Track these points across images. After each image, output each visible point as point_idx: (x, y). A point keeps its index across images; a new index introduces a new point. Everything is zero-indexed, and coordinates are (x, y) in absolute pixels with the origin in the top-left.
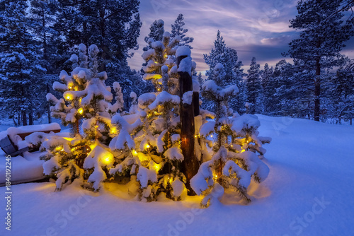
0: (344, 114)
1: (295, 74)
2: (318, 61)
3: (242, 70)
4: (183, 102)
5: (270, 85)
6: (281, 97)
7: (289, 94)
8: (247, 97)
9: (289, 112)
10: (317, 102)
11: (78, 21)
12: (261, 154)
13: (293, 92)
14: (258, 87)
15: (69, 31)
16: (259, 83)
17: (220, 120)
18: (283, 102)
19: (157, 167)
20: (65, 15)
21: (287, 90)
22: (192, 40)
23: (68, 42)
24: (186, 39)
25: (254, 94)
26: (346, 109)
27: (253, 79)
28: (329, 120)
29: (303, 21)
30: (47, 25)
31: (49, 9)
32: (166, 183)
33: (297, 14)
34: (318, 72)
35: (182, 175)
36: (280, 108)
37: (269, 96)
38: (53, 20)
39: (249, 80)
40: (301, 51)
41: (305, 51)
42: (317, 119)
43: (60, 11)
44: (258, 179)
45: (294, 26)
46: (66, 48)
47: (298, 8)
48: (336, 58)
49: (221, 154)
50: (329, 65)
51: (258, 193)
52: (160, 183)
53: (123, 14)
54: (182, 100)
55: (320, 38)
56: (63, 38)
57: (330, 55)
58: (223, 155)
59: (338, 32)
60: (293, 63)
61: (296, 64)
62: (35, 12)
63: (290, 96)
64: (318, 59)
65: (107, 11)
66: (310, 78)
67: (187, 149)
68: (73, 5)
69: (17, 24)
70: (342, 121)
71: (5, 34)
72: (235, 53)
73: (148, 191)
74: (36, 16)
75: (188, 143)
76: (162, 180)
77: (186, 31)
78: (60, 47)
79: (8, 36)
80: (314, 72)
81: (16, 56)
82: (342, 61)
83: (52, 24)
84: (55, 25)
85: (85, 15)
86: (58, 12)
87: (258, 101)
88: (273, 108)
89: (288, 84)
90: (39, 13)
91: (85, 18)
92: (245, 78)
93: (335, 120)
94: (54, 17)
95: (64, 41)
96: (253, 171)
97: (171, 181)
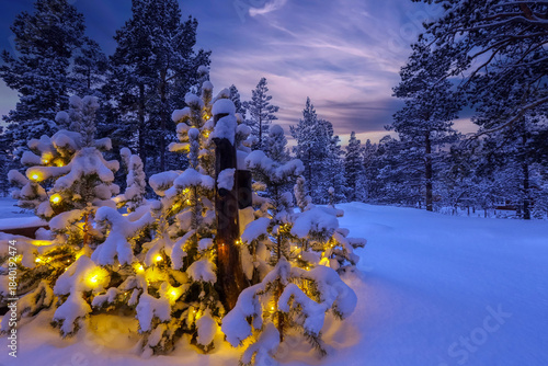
0: (460, 201)
1: (402, 152)
2: (428, 137)
3: (339, 147)
4: (219, 186)
5: (373, 165)
6: (386, 180)
7: (395, 176)
8: (345, 179)
9: (396, 199)
10: (429, 186)
11: (131, 82)
12: (353, 263)
13: (400, 173)
14: (359, 168)
15: (121, 94)
16: (359, 162)
17: (278, 216)
18: (388, 186)
19: (173, 294)
20: (116, 75)
21: (393, 171)
22: (276, 109)
23: (120, 108)
24: (269, 108)
25: (354, 176)
26: (462, 196)
27: (353, 158)
28: (444, 208)
29: (408, 90)
30: (93, 87)
31: (96, 68)
32: (190, 319)
33: (400, 81)
34: (429, 150)
35: (219, 304)
36: (385, 193)
37: (373, 178)
38: (101, 81)
39: (348, 159)
40: (407, 124)
41: (412, 124)
42: (429, 209)
43: (111, 69)
44: (339, 314)
45: (398, 95)
46: (117, 115)
47: (402, 75)
48: (447, 134)
49: (279, 272)
50: (441, 142)
51: (340, 337)
52: (182, 318)
53: (190, 76)
54: (217, 183)
55: (429, 106)
56: (114, 103)
57: (440, 129)
58: (284, 273)
59: (449, 100)
60: (398, 139)
61: (402, 140)
62: (79, 71)
63: (397, 179)
64: (427, 134)
65: (169, 71)
66: (419, 157)
67: (226, 263)
68: (128, 64)
69: (51, 84)
70: (459, 209)
71: (34, 97)
72: (330, 126)
73: (157, 336)
74: (80, 76)
75: (226, 252)
76: (185, 313)
77: (270, 98)
78: (109, 115)
79: (38, 98)
80: (423, 150)
81: (45, 123)
82: (455, 138)
83: (100, 86)
84: (104, 87)
85: (141, 75)
86: (108, 72)
87: (358, 184)
88: (376, 194)
89: (394, 164)
90: (84, 72)
91: (141, 79)
92: (343, 156)
93: (450, 208)
94: (103, 78)
95: (114, 106)
96: (330, 301)
97: (198, 316)
